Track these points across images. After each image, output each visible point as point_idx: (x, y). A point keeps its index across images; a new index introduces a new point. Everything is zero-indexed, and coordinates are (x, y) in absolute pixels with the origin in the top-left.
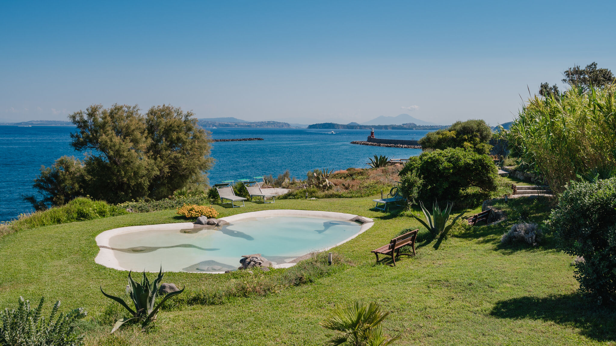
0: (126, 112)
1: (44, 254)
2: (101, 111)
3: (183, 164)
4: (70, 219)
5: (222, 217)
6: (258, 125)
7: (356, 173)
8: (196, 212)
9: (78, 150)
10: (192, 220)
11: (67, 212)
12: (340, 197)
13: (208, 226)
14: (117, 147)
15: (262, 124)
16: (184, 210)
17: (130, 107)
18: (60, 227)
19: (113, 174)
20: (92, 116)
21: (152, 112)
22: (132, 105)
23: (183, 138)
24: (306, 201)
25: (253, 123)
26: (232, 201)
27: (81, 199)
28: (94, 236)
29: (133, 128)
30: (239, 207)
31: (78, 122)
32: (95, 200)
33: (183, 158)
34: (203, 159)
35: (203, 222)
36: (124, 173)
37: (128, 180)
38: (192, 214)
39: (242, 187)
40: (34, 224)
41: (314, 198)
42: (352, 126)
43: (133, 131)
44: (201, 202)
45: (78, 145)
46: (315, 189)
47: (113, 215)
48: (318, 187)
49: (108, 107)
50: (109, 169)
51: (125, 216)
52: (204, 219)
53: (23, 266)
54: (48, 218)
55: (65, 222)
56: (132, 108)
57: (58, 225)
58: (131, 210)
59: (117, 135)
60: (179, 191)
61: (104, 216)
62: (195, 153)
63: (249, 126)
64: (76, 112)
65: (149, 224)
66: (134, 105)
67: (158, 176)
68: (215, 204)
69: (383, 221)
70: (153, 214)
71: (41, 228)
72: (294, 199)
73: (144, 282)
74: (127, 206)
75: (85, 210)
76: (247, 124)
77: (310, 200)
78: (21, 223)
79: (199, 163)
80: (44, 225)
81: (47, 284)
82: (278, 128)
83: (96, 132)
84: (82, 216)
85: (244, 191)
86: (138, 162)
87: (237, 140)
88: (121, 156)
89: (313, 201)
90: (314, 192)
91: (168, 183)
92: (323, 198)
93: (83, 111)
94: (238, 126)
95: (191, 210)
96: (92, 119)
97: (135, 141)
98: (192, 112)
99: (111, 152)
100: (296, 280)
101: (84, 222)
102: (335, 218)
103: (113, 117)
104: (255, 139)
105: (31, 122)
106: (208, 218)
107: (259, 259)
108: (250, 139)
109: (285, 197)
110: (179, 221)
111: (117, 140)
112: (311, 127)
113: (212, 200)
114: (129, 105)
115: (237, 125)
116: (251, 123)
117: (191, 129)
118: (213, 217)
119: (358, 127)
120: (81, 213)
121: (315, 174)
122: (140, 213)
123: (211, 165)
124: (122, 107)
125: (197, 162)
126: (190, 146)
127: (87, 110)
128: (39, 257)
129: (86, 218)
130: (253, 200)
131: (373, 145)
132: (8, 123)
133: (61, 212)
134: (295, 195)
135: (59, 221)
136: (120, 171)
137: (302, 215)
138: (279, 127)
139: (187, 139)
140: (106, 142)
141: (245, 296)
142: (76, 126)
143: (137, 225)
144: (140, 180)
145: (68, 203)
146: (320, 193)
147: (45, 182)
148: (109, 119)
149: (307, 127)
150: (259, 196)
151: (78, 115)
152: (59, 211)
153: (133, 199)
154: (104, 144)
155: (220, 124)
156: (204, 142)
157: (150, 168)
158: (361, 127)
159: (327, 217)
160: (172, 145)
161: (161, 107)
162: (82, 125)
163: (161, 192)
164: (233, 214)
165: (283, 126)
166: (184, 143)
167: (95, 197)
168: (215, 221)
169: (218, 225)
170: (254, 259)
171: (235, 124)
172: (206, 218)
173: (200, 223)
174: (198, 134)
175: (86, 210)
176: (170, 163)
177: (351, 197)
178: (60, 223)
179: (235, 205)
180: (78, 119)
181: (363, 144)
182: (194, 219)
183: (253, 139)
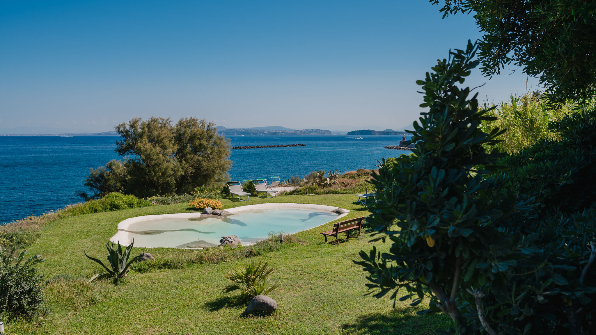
0: (161, 123)
1: (75, 235)
2: (140, 123)
3: (204, 166)
4: (104, 209)
5: (226, 208)
6: (303, 133)
7: (363, 173)
8: (203, 204)
9: (122, 155)
10: (200, 211)
11: (103, 204)
12: (336, 193)
13: (212, 215)
14: (148, 153)
15: (306, 131)
16: (195, 203)
17: (164, 119)
18: (95, 216)
19: (146, 174)
20: (132, 127)
21: (181, 123)
22: (166, 118)
23: (204, 144)
24: (305, 196)
25: (298, 131)
26: (238, 195)
27: (114, 193)
28: (118, 222)
29: (162, 136)
30: (245, 201)
31: (122, 132)
32: (126, 195)
33: (205, 161)
34: (223, 161)
35: (209, 212)
36: (154, 173)
37: (157, 179)
38: (200, 206)
39: (250, 184)
40: (75, 213)
41: (313, 194)
42: (387, 133)
43: (163, 139)
44: (214, 197)
45: (122, 151)
46: (317, 187)
47: (140, 207)
48: (319, 185)
49: (145, 119)
50: (142, 169)
51: (149, 208)
52: (209, 210)
53: (56, 242)
54: (87, 208)
55: (101, 211)
56: (165, 120)
57: (95, 214)
58: (156, 202)
59: (149, 142)
60: (199, 188)
61: (132, 207)
62: (215, 157)
63: (294, 133)
64: (121, 123)
65: (165, 214)
66: (168, 118)
67: (183, 175)
68: (227, 198)
69: (357, 212)
70: (174, 206)
71: (81, 216)
72: (298, 195)
73: (118, 249)
74: (153, 200)
75: (116, 202)
76: (292, 132)
77: (309, 196)
78: (65, 212)
79: (218, 165)
80: (84, 214)
81: (67, 255)
82: (320, 135)
83: (136, 140)
84: (114, 207)
85: (252, 188)
86: (165, 164)
87: (282, 146)
88: (151, 159)
89: (312, 196)
90: (315, 189)
91: (192, 181)
92: (322, 194)
93: (126, 123)
94: (285, 134)
95: (200, 202)
96: (133, 130)
97: (164, 147)
98: (213, 122)
99: (143, 156)
100: (247, 252)
101: (115, 212)
102: (321, 210)
103: (150, 128)
104: (298, 145)
105: (109, 133)
106: (213, 209)
107: (232, 238)
108: (294, 145)
109: (291, 193)
110: (190, 211)
111: (149, 145)
112: (350, 133)
113: (224, 195)
114: (163, 118)
115: (284, 132)
116: (297, 131)
117: (212, 136)
118: (218, 209)
119: (393, 134)
120: (113, 204)
121: (318, 174)
122: (162, 205)
123: (229, 166)
124: (157, 120)
125: (216, 164)
126: (211, 151)
127: (130, 122)
128: (71, 237)
129: (117, 209)
130: (260, 195)
131: (404, 149)
132: (91, 134)
133: (98, 204)
134: (299, 192)
135: (96, 211)
136: (151, 171)
137: (294, 207)
138: (322, 134)
139: (208, 145)
140: (141, 148)
141: (201, 263)
142: (120, 135)
143: (156, 214)
144: (167, 179)
145: (104, 197)
146: (321, 190)
147: (94, 182)
148: (146, 129)
149: (347, 133)
150: (265, 192)
151: (122, 127)
152: (96, 202)
153: (158, 194)
154: (139, 150)
155: (269, 132)
156: (224, 147)
157: (176, 169)
158: (396, 133)
159: (314, 209)
160: (196, 150)
161: (188, 119)
162: (126, 134)
163: (187, 189)
164: (236, 206)
165: (325, 133)
166: (206, 148)
167: (127, 192)
168: (218, 211)
169: (220, 215)
170: (228, 239)
171: (283, 132)
172: (211, 209)
173: (206, 213)
174: (218, 141)
175: (118, 202)
176: (193, 165)
177: (345, 193)
178: (96, 212)
179: (241, 199)
180: (121, 129)
181: (395, 149)
182: (201, 210)
183: (297, 145)
